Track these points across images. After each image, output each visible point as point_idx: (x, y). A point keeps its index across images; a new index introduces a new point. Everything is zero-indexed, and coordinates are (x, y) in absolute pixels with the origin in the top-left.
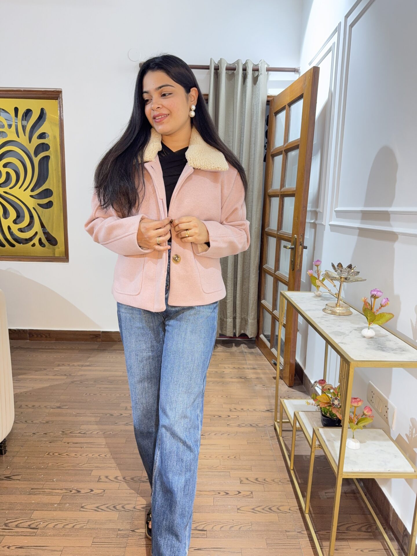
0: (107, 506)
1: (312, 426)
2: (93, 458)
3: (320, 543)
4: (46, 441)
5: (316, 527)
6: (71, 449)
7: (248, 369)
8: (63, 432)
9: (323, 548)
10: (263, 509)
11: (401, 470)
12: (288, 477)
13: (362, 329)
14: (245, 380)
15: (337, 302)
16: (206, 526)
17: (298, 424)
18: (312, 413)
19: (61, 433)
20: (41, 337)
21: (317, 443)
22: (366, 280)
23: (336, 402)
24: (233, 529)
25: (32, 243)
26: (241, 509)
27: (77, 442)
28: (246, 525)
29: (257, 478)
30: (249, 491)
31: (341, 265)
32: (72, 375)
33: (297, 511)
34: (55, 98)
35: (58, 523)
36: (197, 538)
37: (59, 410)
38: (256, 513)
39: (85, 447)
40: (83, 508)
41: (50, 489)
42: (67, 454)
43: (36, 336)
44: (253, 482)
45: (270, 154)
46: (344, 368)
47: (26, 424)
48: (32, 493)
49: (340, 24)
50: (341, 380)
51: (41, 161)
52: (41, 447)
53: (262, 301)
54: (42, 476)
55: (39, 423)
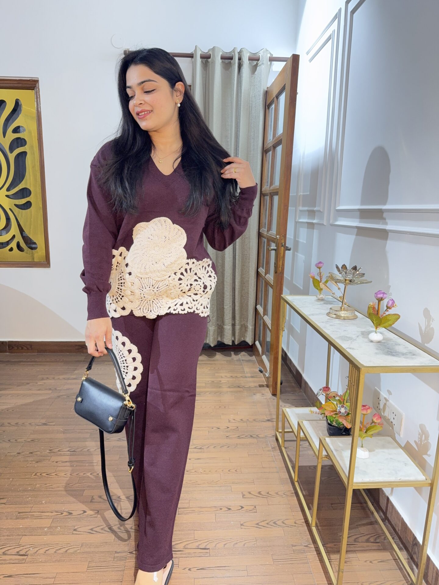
0: (102, 527)
1: (318, 436)
2: (85, 477)
3: (328, 556)
4: (32, 461)
5: (322, 540)
6: (60, 468)
7: (246, 377)
8: (50, 450)
9: (331, 561)
10: (268, 524)
11: (412, 478)
12: (292, 489)
13: (370, 332)
14: (243, 389)
15: (341, 305)
16: (208, 544)
17: (302, 435)
18: (317, 422)
19: (48, 451)
20: (22, 348)
21: (324, 453)
22: (372, 281)
23: (343, 410)
24: (236, 546)
25: (9, 247)
26: (244, 524)
27: (66, 460)
28: (250, 541)
29: (260, 492)
30: (252, 506)
31: (346, 266)
32: (58, 389)
33: (302, 524)
34: (31, 88)
35: (49, 548)
36: (200, 557)
37: (45, 428)
38: (260, 528)
39: (75, 466)
40: (76, 531)
41: (39, 512)
42: (55, 473)
43: (16, 348)
44: (256, 496)
45: (264, 150)
46: (354, 375)
47: (10, 444)
48: (19, 517)
49: (340, 10)
50: (351, 387)
51: (17, 157)
52: (27, 467)
53: (257, 306)
54: (30, 498)
55: (24, 442)
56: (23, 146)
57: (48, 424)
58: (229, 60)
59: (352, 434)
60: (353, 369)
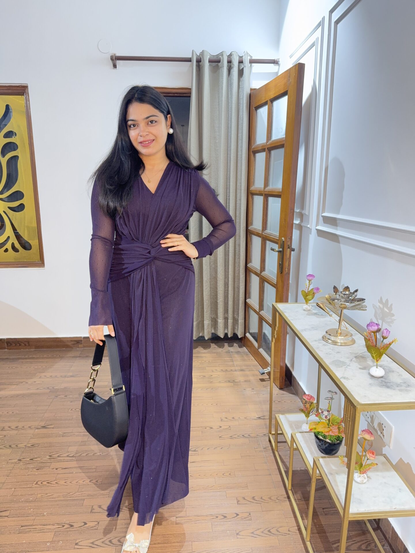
0: (102, 540)
1: (311, 452)
2: (85, 485)
4: (33, 468)
6: (60, 476)
7: (236, 371)
8: (50, 456)
10: (262, 532)
12: (285, 493)
14: (234, 384)
17: (295, 446)
19: (48, 457)
20: (20, 345)
25: (4, 248)
26: (240, 533)
27: (66, 467)
28: (247, 552)
29: (255, 497)
30: (247, 512)
32: (56, 388)
33: (296, 531)
34: (21, 94)
37: (44, 431)
38: (256, 537)
39: (74, 472)
40: (78, 545)
41: (41, 525)
42: (56, 481)
43: (14, 345)
44: (250, 502)
45: (251, 151)
46: (349, 410)
47: (11, 450)
48: (22, 531)
49: (324, 18)
50: (346, 422)
51: (9, 162)
52: (28, 475)
53: (248, 300)
54: (32, 510)
55: (24, 447)
56: (15, 150)
57: (46, 427)
58: (217, 63)
59: (348, 468)
60: (348, 404)
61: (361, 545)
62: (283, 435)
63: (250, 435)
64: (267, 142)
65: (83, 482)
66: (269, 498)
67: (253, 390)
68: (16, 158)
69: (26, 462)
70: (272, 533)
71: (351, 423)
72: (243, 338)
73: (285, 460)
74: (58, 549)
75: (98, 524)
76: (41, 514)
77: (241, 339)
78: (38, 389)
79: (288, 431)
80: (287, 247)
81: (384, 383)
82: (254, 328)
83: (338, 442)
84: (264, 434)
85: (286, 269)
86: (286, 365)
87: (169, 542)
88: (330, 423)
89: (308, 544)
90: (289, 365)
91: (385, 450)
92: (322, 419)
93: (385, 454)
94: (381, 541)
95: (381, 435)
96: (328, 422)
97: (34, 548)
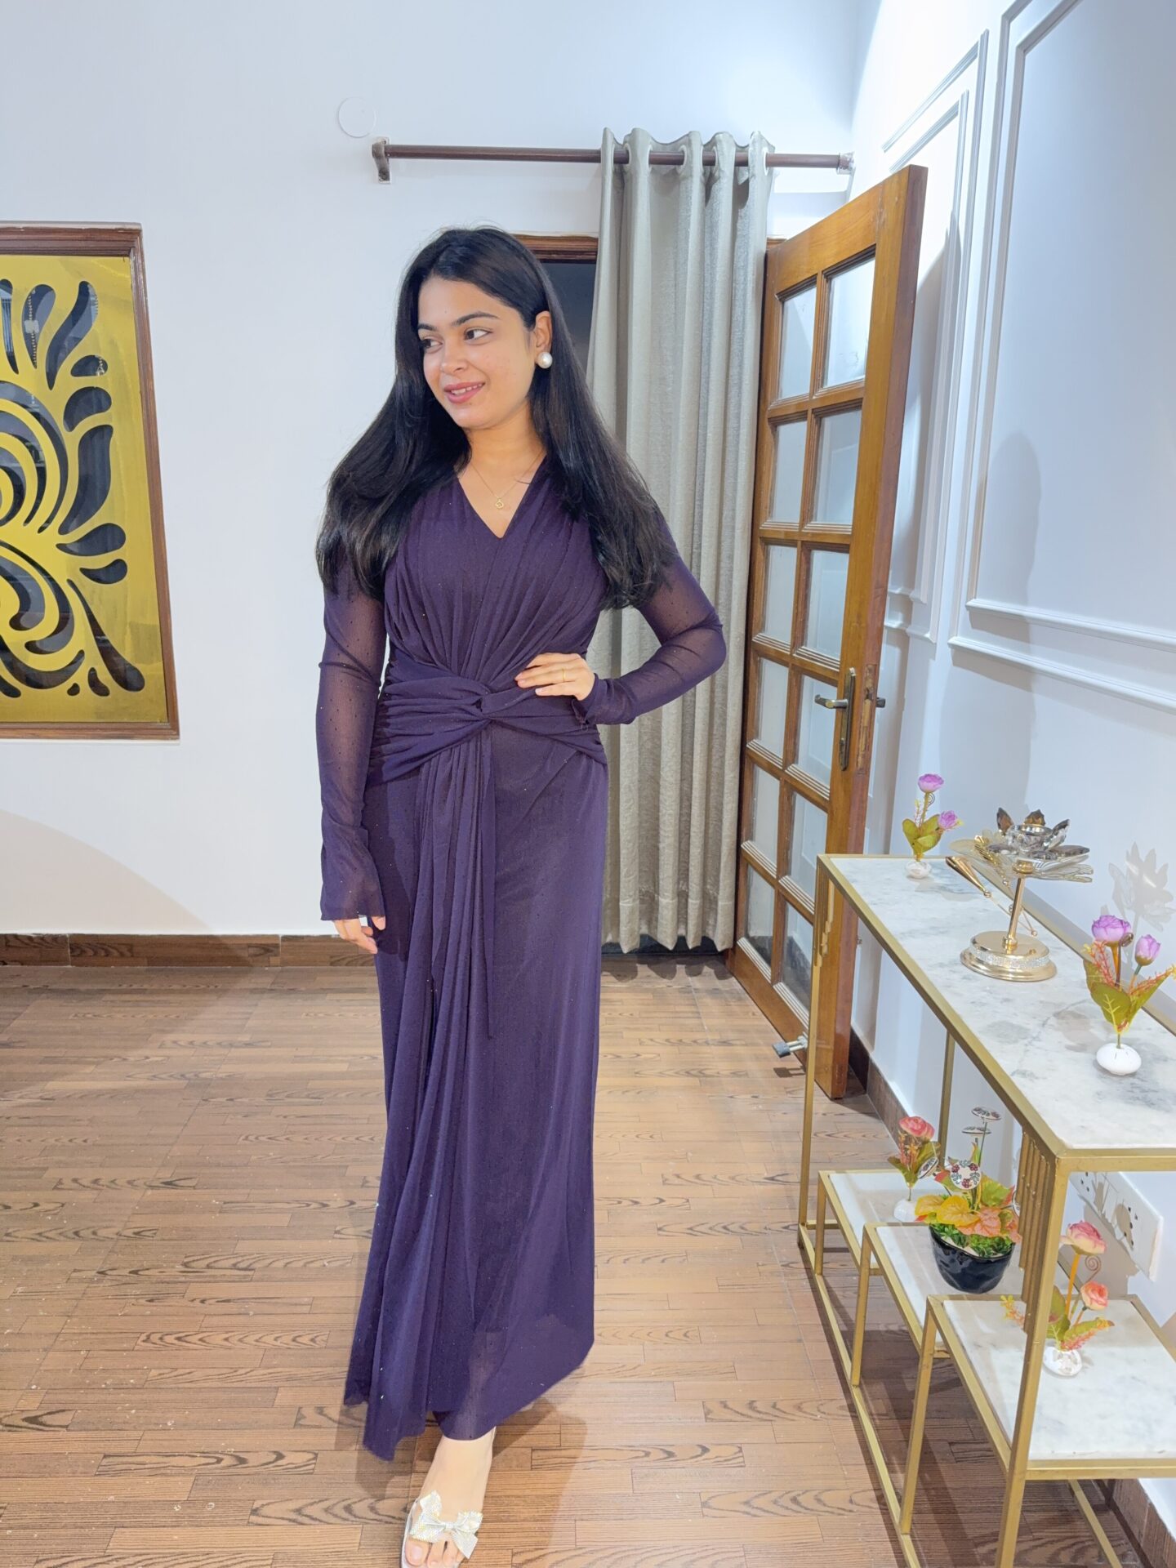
0: (326, 1504)
1: (920, 1282)
2: (279, 1348)
4: (138, 1297)
6: (215, 1320)
7: (707, 1043)
8: (186, 1265)
10: (775, 1502)
14: (700, 1081)
16: (614, 1562)
17: (873, 1260)
18: (916, 1231)
19: (180, 1267)
20: (108, 954)
25: (68, 684)
26: (712, 1503)
27: (229, 1297)
28: (729, 1555)
29: (753, 1402)
30: (732, 1445)
32: (203, 1075)
34: (121, 253)
37: (171, 1194)
38: (755, 1516)
39: (251, 1313)
40: (257, 1515)
41: (158, 1454)
42: (200, 1336)
43: (91, 953)
44: (742, 1414)
45: (767, 416)
46: (1036, 1168)
47: (79, 1243)
48: (106, 1468)
49: (985, 37)
50: (1025, 1199)
51: (86, 443)
52: (125, 1315)
53: (745, 845)
54: (133, 1411)
55: (115, 1237)
56: (101, 409)
57: (177, 1183)
58: (672, 167)
59: (1028, 1333)
60: (1032, 1150)
61: (1057, 1553)
62: (839, 1231)
63: (747, 1226)
64: (813, 392)
65: (276, 1339)
66: (794, 1406)
67: (755, 1100)
68: (104, 432)
69: (118, 1278)
70: (802, 1507)
71: (1038, 1203)
72: (730, 953)
73: (843, 1302)
74: (203, 1523)
75: (315, 1458)
76: (157, 1424)
77: (724, 953)
78: (154, 1076)
79: (854, 1220)
80: (864, 696)
81: (1134, 1090)
82: (761, 924)
83: (1000, 1255)
84: (786, 1224)
85: (860, 759)
86: (852, 1033)
87: (512, 1518)
88: (976, 1200)
89: (906, 1542)
90: (860, 1033)
91: (1133, 1285)
92: (955, 1188)
93: (1134, 1296)
94: (1115, 1543)
95: (1125, 1241)
96: (971, 1198)
97: (136, 1518)
